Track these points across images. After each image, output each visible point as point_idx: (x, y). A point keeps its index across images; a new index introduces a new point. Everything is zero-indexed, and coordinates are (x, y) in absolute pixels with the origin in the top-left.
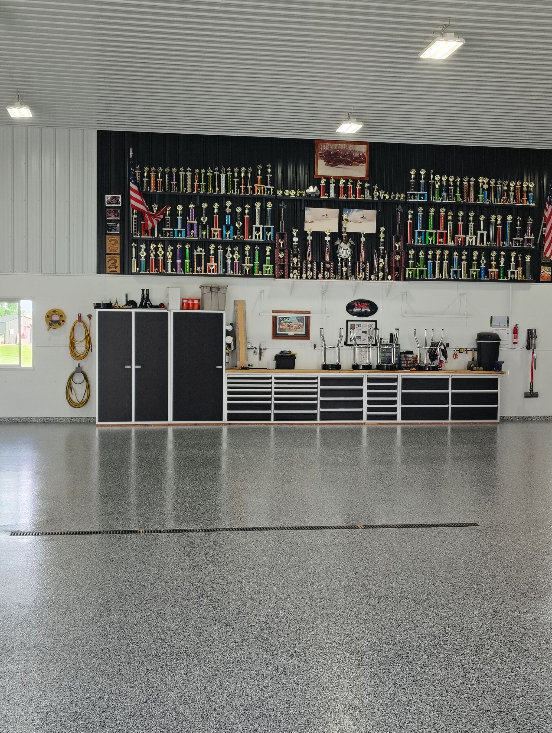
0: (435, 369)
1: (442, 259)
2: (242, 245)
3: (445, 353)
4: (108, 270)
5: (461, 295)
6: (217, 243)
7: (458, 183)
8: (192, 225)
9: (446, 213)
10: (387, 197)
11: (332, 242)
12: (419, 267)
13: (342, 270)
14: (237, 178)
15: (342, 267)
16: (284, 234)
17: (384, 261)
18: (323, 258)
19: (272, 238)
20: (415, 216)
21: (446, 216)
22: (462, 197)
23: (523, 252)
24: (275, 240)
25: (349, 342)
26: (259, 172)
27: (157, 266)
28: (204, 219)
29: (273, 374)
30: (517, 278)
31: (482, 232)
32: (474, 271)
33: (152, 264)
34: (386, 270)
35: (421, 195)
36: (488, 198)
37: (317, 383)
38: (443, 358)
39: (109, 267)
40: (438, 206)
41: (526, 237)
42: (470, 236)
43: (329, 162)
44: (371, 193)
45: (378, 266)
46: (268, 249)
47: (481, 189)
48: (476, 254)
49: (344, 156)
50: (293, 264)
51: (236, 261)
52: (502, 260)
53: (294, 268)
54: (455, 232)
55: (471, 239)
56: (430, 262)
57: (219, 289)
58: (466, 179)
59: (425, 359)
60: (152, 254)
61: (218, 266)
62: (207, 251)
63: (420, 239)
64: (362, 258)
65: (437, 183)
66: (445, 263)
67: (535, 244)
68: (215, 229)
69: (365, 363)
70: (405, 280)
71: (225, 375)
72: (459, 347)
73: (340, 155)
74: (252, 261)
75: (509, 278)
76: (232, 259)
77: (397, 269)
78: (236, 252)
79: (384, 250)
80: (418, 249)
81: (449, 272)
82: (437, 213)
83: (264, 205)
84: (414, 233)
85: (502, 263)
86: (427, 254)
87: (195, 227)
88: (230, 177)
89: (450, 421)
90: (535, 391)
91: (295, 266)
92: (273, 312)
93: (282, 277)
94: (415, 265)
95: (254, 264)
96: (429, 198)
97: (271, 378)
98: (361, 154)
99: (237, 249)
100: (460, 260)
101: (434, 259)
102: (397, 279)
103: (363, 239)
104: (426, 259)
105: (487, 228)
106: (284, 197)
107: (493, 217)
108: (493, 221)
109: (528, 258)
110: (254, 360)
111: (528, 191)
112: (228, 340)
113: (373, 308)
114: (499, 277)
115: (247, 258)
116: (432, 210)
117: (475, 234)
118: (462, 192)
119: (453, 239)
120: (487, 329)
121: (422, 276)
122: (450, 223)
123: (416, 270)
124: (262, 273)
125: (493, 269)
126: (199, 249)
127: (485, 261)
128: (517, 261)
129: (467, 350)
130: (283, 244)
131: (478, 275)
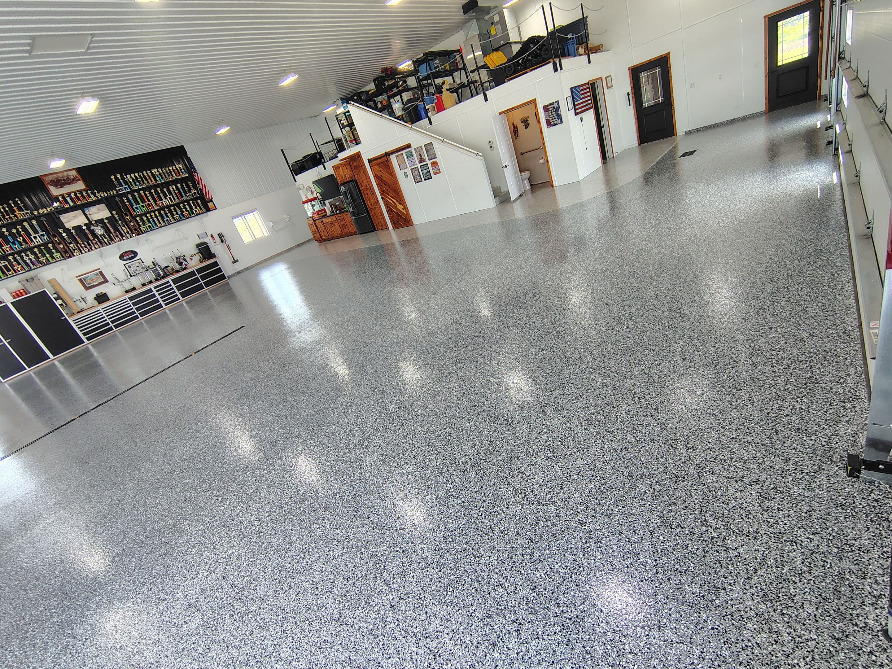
0: (185, 269)
1: (156, 217)
2: (31, 249)
3: (185, 260)
5: (177, 230)
6: (12, 254)
7: (142, 176)
9: (144, 193)
10: (106, 195)
11: (88, 228)
12: (147, 225)
13: (104, 241)
15: (103, 239)
16: (55, 234)
17: (126, 228)
18: (89, 239)
19: (48, 239)
20: (128, 200)
21: (145, 195)
22: (148, 182)
23: (195, 199)
24: (51, 239)
25: (132, 275)
26: (13, 205)
29: (99, 308)
30: (199, 212)
31: (169, 196)
32: (176, 216)
34: (130, 232)
35: (125, 188)
36: (162, 179)
37: (127, 301)
38: (186, 263)
40: (138, 191)
41: (192, 192)
42: (164, 200)
43: (57, 186)
44: (95, 195)
45: (124, 232)
46: (50, 245)
47: (156, 176)
48: (172, 208)
49: (64, 180)
50: (72, 248)
51: (33, 260)
52: (187, 207)
53: (74, 250)
54: (155, 201)
55: (166, 202)
56: (151, 220)
57: (32, 278)
58: (145, 173)
59: (177, 267)
61: (22, 266)
62: (8, 261)
63: (138, 210)
64: (112, 231)
65: (130, 179)
66: (159, 218)
67: (199, 194)
68: (5, 247)
69: (148, 281)
70: (143, 233)
71: (70, 321)
72: (190, 255)
73: (62, 180)
74: (44, 256)
75: (196, 214)
76: (30, 259)
77: (135, 230)
78: (30, 255)
79: (122, 223)
80: (140, 216)
81: (164, 222)
82: (140, 194)
83: (30, 223)
84: (133, 209)
86: (147, 217)
89: (206, 288)
90: (236, 259)
91: (74, 248)
92: (77, 277)
93: (70, 257)
94: (144, 225)
95: (46, 257)
96: (130, 189)
97: (99, 310)
98: (75, 176)
99: (29, 253)
100: (166, 214)
101: (152, 218)
102: (138, 235)
103: (106, 221)
104: (148, 219)
105: (170, 194)
106: (41, 214)
107: (170, 188)
108: (171, 190)
109: (199, 201)
110: (83, 305)
111: (181, 170)
112: (58, 303)
113: (135, 254)
114: (190, 215)
115: (39, 255)
116: (136, 194)
117: (166, 199)
118: (146, 180)
119: (156, 205)
120: (199, 241)
121: (151, 229)
122: (150, 197)
123: (146, 227)
124: (55, 260)
125: (185, 212)
127: (179, 210)
128: (194, 205)
129: (195, 255)
130: (58, 240)
131: (179, 218)
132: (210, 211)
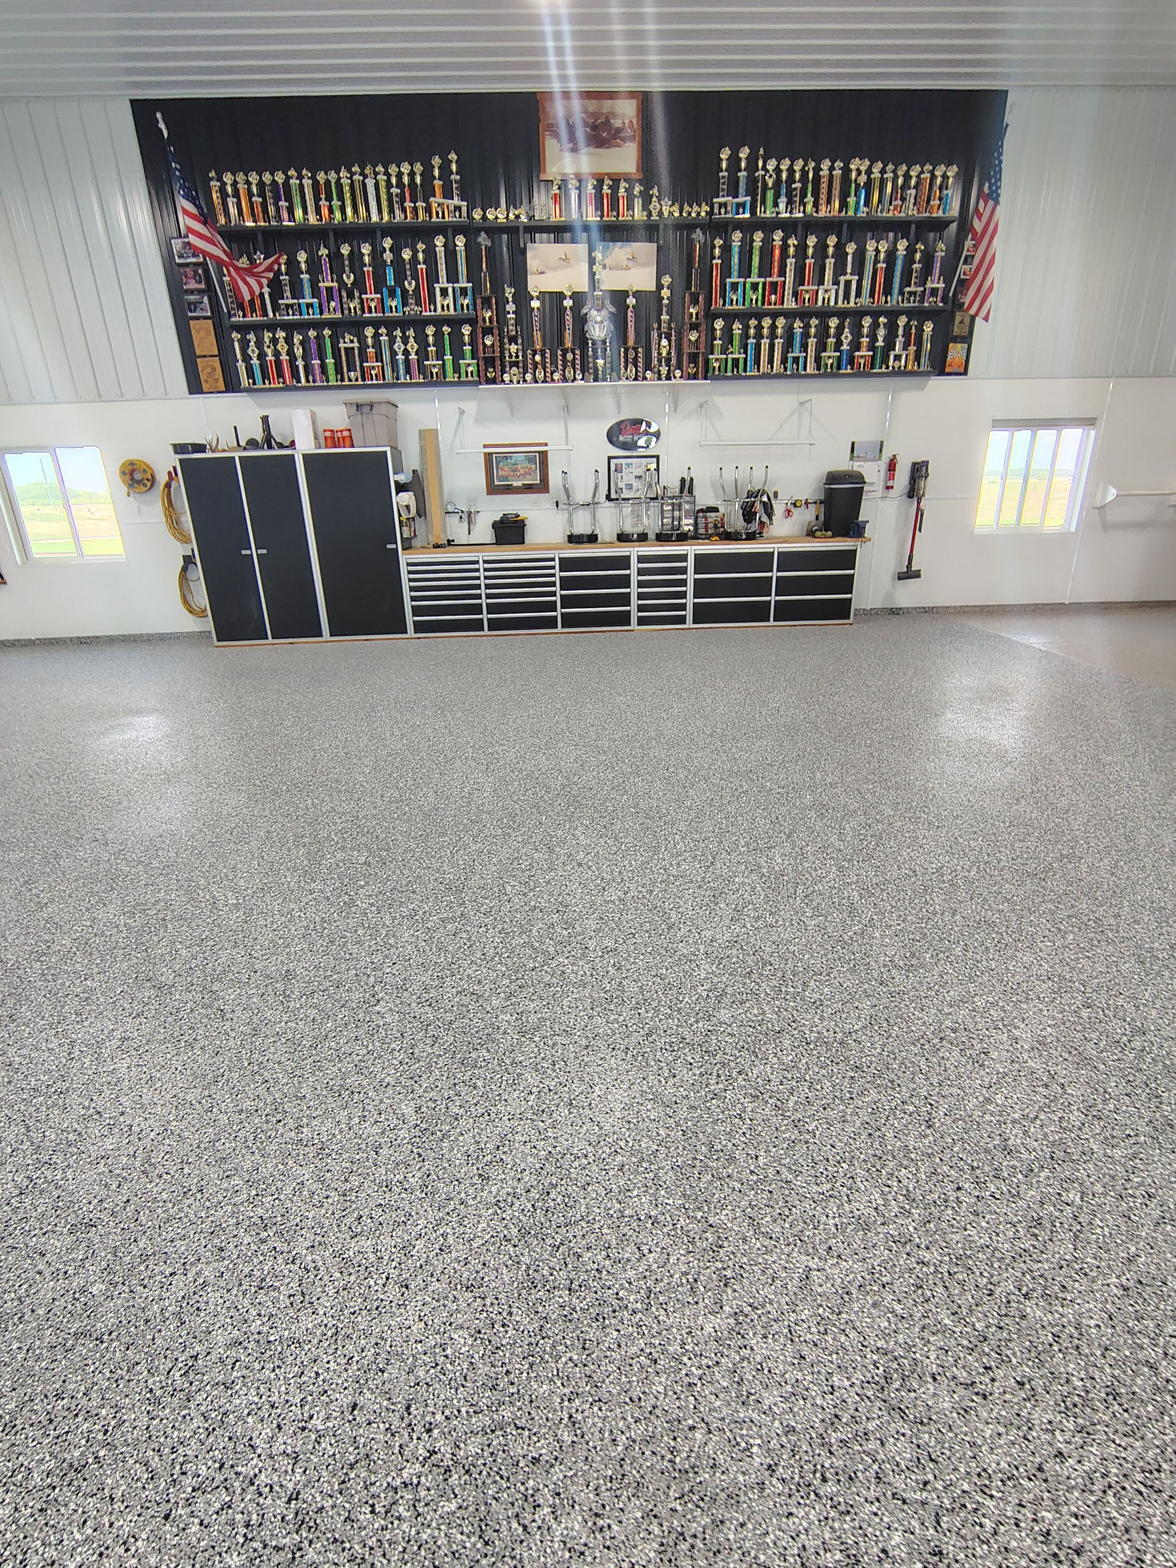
0: (751, 537)
1: (773, 336)
3: (769, 510)
4: (205, 387)
5: (802, 404)
7: (811, 175)
8: (329, 289)
9: (784, 240)
12: (732, 353)
13: (595, 364)
14: (397, 187)
16: (491, 298)
17: (670, 345)
18: (561, 342)
19: (471, 308)
20: (726, 249)
21: (785, 247)
22: (816, 204)
23: (920, 315)
24: (475, 309)
26: (436, 173)
27: (280, 374)
28: (349, 277)
29: (480, 555)
30: (905, 367)
31: (848, 277)
32: (830, 356)
33: (272, 371)
34: (674, 362)
35: (739, 205)
36: (867, 203)
37: (553, 567)
38: (765, 519)
39: (206, 381)
40: (769, 226)
41: (929, 285)
42: (826, 287)
44: (645, 207)
45: (659, 354)
46: (466, 330)
47: (853, 185)
48: (833, 323)
49: (593, 127)
50: (511, 356)
51: (413, 357)
52: (881, 333)
53: (511, 364)
54: (800, 279)
55: (828, 294)
56: (752, 341)
57: (371, 405)
58: (826, 165)
59: (736, 522)
60: (269, 352)
61: (382, 367)
62: (362, 339)
63: (735, 297)
64: (632, 340)
65: (771, 176)
66: (779, 342)
67: (944, 300)
68: (369, 296)
70: (706, 378)
71: (404, 558)
72: (795, 498)
74: (440, 355)
75: (891, 368)
76: (406, 353)
77: (693, 358)
78: (412, 340)
79: (669, 322)
80: (730, 317)
81: (784, 361)
82: (767, 241)
83: (450, 242)
84: (723, 286)
85: (880, 339)
86: (746, 327)
87: (336, 294)
88: (382, 185)
89: (771, 623)
90: (913, 569)
91: (514, 359)
92: (485, 446)
93: (493, 381)
94: (724, 351)
95: (443, 361)
96: (753, 212)
97: (477, 562)
98: (627, 121)
99: (411, 333)
100: (806, 335)
101: (759, 336)
102: (692, 377)
103: (631, 301)
104: (745, 336)
105: (858, 269)
106: (486, 225)
107: (870, 246)
108: (870, 254)
109: (928, 327)
110: (458, 531)
111: (943, 186)
112: (400, 499)
114: (873, 366)
115: (432, 349)
116: (758, 236)
117: (836, 282)
118: (816, 195)
119: (795, 294)
120: (843, 464)
121: (738, 372)
122: (791, 262)
123: (726, 359)
124: (459, 377)
125: (864, 352)
126: (348, 337)
127: (850, 338)
128: (907, 334)
129: (807, 503)
130: (490, 318)
131: (835, 364)
132: (943, 373)
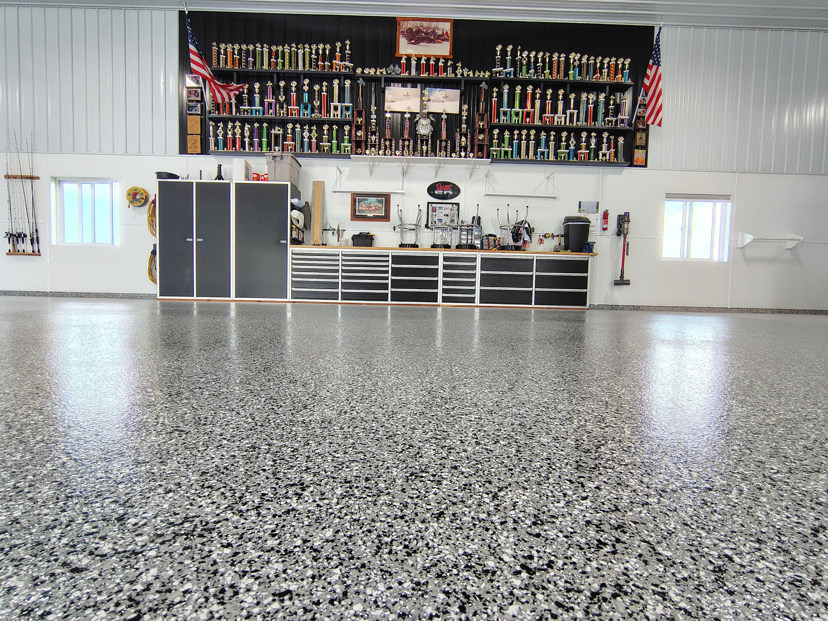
0: (519, 249)
1: (528, 139)
2: (320, 124)
3: (529, 235)
4: (189, 151)
5: (548, 178)
6: (295, 122)
7: (547, 60)
8: (270, 104)
9: (534, 90)
11: (413, 120)
12: (504, 147)
13: (422, 148)
14: (315, 55)
15: (421, 144)
16: (362, 111)
17: (467, 140)
18: (402, 136)
20: (500, 93)
21: (534, 94)
22: (551, 73)
23: (615, 133)
24: (353, 117)
25: (429, 225)
26: (338, 49)
27: (234, 145)
28: (282, 97)
30: (609, 160)
31: (572, 111)
32: (563, 152)
33: (230, 144)
34: (469, 149)
35: (506, 72)
36: (580, 74)
38: (527, 238)
39: (190, 148)
40: (524, 84)
41: (620, 117)
42: (558, 115)
43: (411, 40)
44: (454, 71)
45: (461, 145)
46: (347, 128)
47: (572, 66)
48: (564, 134)
49: (426, 34)
50: (371, 142)
51: (314, 140)
52: (593, 141)
53: (371, 146)
54: (543, 110)
55: (560, 119)
56: (515, 142)
58: (555, 56)
59: (508, 240)
60: (230, 133)
61: (295, 144)
62: (285, 130)
63: (505, 118)
64: (444, 137)
65: (525, 59)
66: (532, 142)
67: (630, 124)
68: (292, 107)
70: (488, 160)
71: (290, 250)
72: (545, 232)
73: (423, 32)
74: (330, 140)
75: (600, 160)
76: (310, 138)
77: (480, 147)
79: (466, 129)
80: (502, 128)
81: (535, 154)
82: (524, 91)
83: (342, 83)
84: (499, 112)
85: (593, 144)
86: (512, 135)
87: (273, 105)
88: (307, 53)
89: (533, 305)
90: (625, 279)
91: (373, 143)
92: (352, 194)
93: (359, 154)
94: (499, 146)
95: (332, 143)
96: (515, 75)
97: (339, 255)
98: (445, 32)
99: (314, 128)
100: (548, 141)
101: (520, 139)
102: (480, 157)
103: (444, 118)
104: (511, 139)
105: (577, 107)
106: (363, 75)
107: (584, 96)
108: (584, 100)
109: (621, 140)
111: (623, 68)
112: (294, 214)
113: (456, 190)
114: (589, 159)
115: (325, 137)
116: (518, 89)
117: (564, 113)
118: (551, 69)
119: (541, 118)
120: (575, 213)
121: (507, 158)
122: (538, 103)
123: (501, 151)
124: (340, 153)
125: (583, 151)
126: (277, 128)
127: (575, 142)
128: (609, 143)
129: (553, 236)
130: (361, 122)
131: (567, 156)
132: (631, 165)
